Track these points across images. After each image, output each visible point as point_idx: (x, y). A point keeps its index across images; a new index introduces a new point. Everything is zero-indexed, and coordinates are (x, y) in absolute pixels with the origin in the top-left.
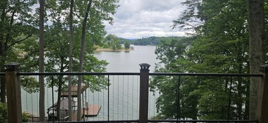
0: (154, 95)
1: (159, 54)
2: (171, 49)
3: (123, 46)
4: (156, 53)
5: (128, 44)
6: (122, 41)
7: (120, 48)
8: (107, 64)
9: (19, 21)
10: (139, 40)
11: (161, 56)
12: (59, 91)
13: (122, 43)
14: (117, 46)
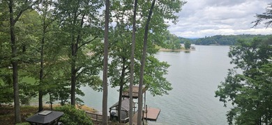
0: (225, 105)
1: (234, 58)
2: (251, 51)
3: (183, 45)
4: (230, 56)
5: (188, 44)
6: (182, 40)
7: (180, 48)
8: (169, 66)
9: (88, 24)
10: (202, 39)
11: (237, 60)
12: (121, 90)
13: (182, 43)
14: (177, 46)
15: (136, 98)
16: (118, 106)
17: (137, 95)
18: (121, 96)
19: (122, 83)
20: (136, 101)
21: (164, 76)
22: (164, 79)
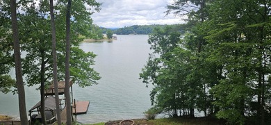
0: (147, 87)
1: (153, 44)
2: (165, 37)
3: (105, 35)
4: (149, 43)
5: (110, 34)
6: (104, 30)
7: (103, 38)
8: (94, 56)
10: (122, 29)
11: (155, 46)
13: (104, 33)
14: (99, 36)
15: (61, 94)
16: (41, 107)
17: (63, 91)
18: (43, 95)
19: (42, 80)
20: (62, 97)
21: (91, 67)
22: (92, 70)
